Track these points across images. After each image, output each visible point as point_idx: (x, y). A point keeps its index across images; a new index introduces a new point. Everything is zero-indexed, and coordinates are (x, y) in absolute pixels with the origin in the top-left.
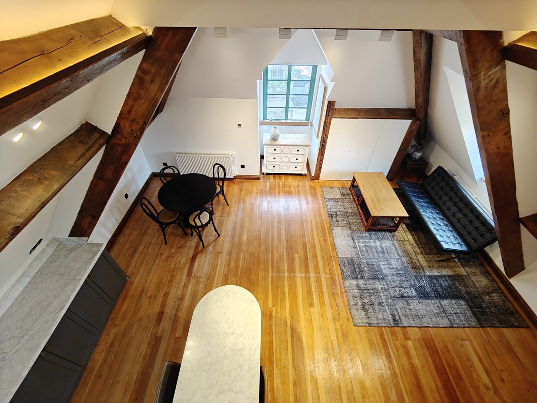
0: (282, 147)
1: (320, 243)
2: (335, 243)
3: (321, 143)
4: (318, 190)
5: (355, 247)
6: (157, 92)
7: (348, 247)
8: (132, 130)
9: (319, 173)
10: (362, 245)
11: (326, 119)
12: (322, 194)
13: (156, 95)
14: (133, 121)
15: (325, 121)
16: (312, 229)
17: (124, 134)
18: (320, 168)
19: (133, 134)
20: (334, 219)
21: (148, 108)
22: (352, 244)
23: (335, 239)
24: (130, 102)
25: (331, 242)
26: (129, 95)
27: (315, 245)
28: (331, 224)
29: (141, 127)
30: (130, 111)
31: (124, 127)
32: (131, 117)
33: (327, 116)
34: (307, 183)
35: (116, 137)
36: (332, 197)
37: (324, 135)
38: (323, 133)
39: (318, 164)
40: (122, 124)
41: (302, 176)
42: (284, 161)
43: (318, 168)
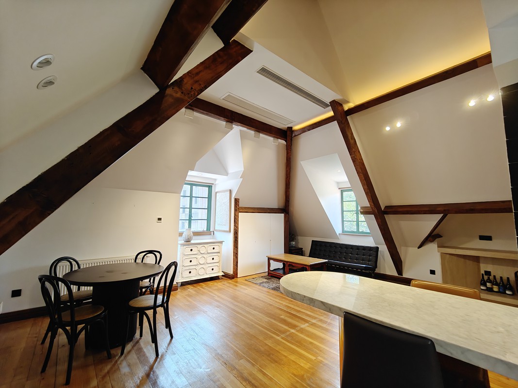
0: (198, 246)
4: (244, 282)
6: (223, 71)
8: (192, 88)
9: (237, 269)
11: (235, 213)
12: (250, 283)
13: (221, 72)
14: (196, 82)
15: (235, 215)
17: (183, 89)
18: (237, 262)
19: (191, 92)
21: (212, 77)
24: (201, 68)
26: (202, 63)
29: (201, 89)
30: (197, 74)
31: (186, 83)
32: (196, 78)
35: (173, 88)
36: (261, 282)
40: (185, 81)
41: (219, 279)
42: (201, 263)
43: (235, 262)
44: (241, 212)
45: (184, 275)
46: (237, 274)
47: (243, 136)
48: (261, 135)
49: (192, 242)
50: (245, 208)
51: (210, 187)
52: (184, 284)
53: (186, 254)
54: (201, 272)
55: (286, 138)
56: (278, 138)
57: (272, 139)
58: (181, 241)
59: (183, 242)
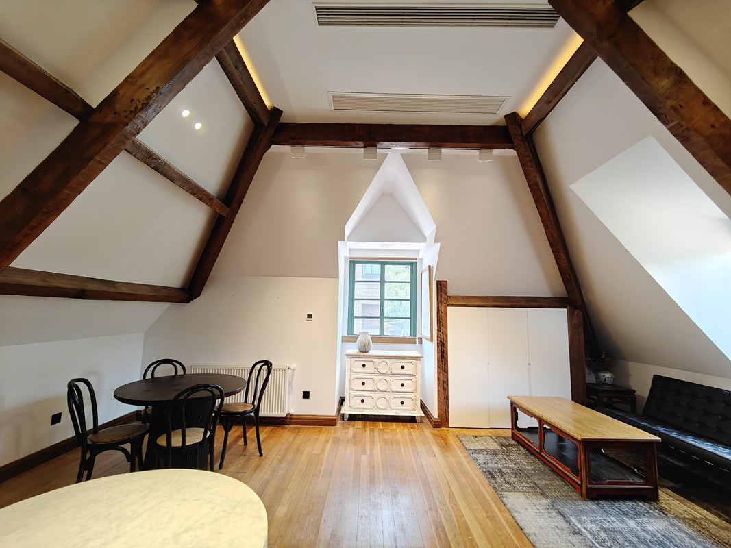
0: (375, 360)
1: (480, 524)
2: (522, 524)
3: (438, 346)
4: (452, 440)
5: (578, 532)
7: (558, 531)
9: (447, 411)
10: (595, 528)
11: (438, 307)
12: (460, 444)
15: (438, 310)
16: (451, 496)
18: (447, 398)
20: (499, 480)
22: (563, 524)
23: (515, 515)
25: (507, 521)
27: (468, 529)
28: (494, 488)
30: (143, 74)
33: (439, 302)
34: (428, 432)
36: (483, 448)
37: (441, 333)
38: (439, 330)
39: (441, 389)
40: (121, 93)
41: (416, 422)
42: (381, 389)
43: (443, 398)
44: (452, 305)
45: (352, 404)
46: (447, 421)
47: (411, 165)
48: (444, 152)
49: (372, 352)
50: (464, 298)
51: (413, 264)
52: (353, 418)
53: (356, 371)
54: (382, 403)
55: (512, 143)
56: (491, 147)
57: (476, 153)
58: (353, 349)
59: (356, 351)
